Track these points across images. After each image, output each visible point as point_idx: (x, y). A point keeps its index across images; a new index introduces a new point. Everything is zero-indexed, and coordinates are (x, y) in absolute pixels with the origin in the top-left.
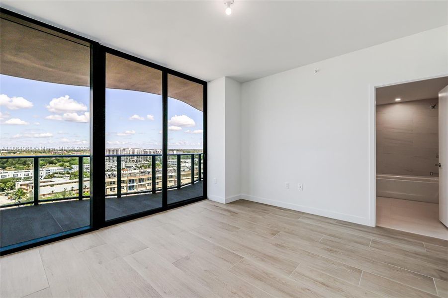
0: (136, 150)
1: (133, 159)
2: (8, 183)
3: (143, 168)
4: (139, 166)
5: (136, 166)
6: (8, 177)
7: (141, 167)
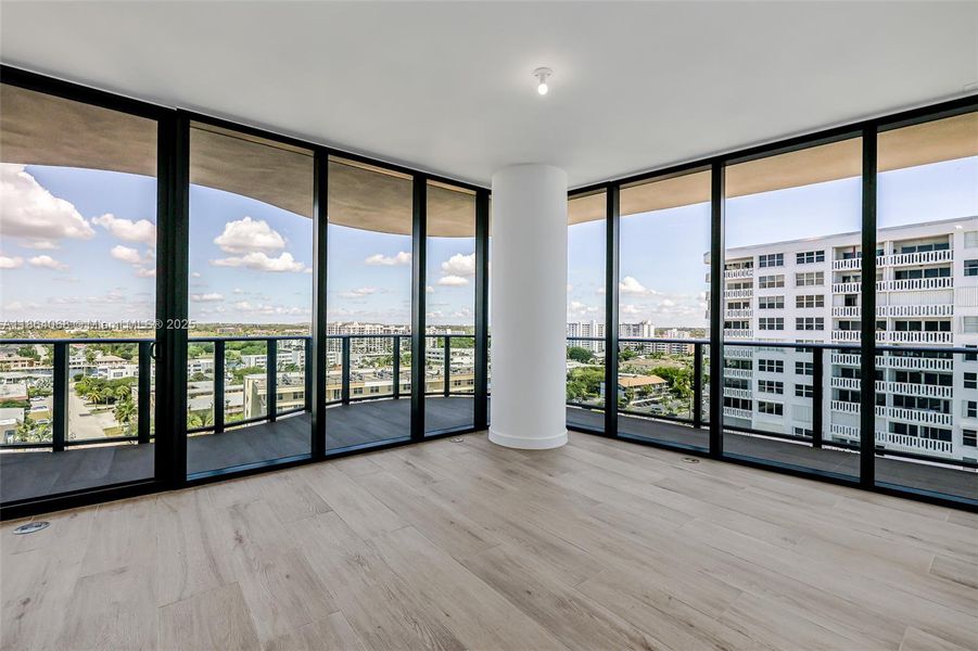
0: (367, 327)
1: (361, 346)
2: (118, 389)
3: (377, 365)
4: (369, 360)
5: (364, 361)
6: (125, 376)
7: (372, 363)
